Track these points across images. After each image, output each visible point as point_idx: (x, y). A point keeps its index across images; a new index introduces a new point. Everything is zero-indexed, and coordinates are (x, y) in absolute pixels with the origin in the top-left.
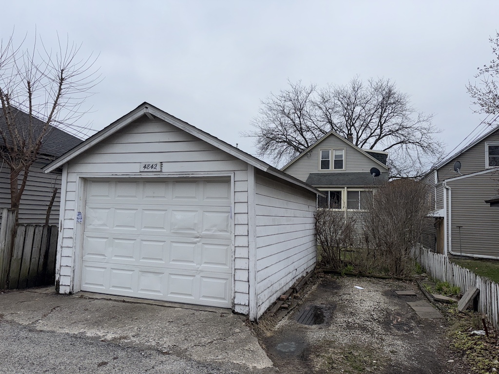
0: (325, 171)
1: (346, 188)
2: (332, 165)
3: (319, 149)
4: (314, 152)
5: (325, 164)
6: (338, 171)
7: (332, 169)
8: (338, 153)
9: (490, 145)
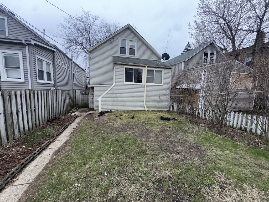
0: (123, 56)
1: (146, 67)
2: (128, 51)
3: (119, 38)
4: (115, 39)
5: (123, 50)
6: (132, 56)
7: (128, 54)
8: (132, 44)
9: (206, 52)
